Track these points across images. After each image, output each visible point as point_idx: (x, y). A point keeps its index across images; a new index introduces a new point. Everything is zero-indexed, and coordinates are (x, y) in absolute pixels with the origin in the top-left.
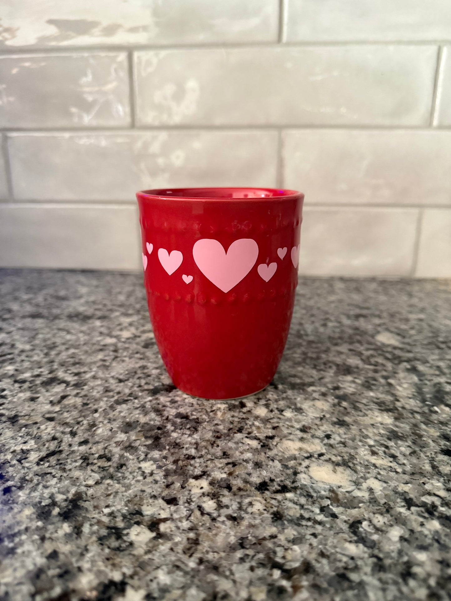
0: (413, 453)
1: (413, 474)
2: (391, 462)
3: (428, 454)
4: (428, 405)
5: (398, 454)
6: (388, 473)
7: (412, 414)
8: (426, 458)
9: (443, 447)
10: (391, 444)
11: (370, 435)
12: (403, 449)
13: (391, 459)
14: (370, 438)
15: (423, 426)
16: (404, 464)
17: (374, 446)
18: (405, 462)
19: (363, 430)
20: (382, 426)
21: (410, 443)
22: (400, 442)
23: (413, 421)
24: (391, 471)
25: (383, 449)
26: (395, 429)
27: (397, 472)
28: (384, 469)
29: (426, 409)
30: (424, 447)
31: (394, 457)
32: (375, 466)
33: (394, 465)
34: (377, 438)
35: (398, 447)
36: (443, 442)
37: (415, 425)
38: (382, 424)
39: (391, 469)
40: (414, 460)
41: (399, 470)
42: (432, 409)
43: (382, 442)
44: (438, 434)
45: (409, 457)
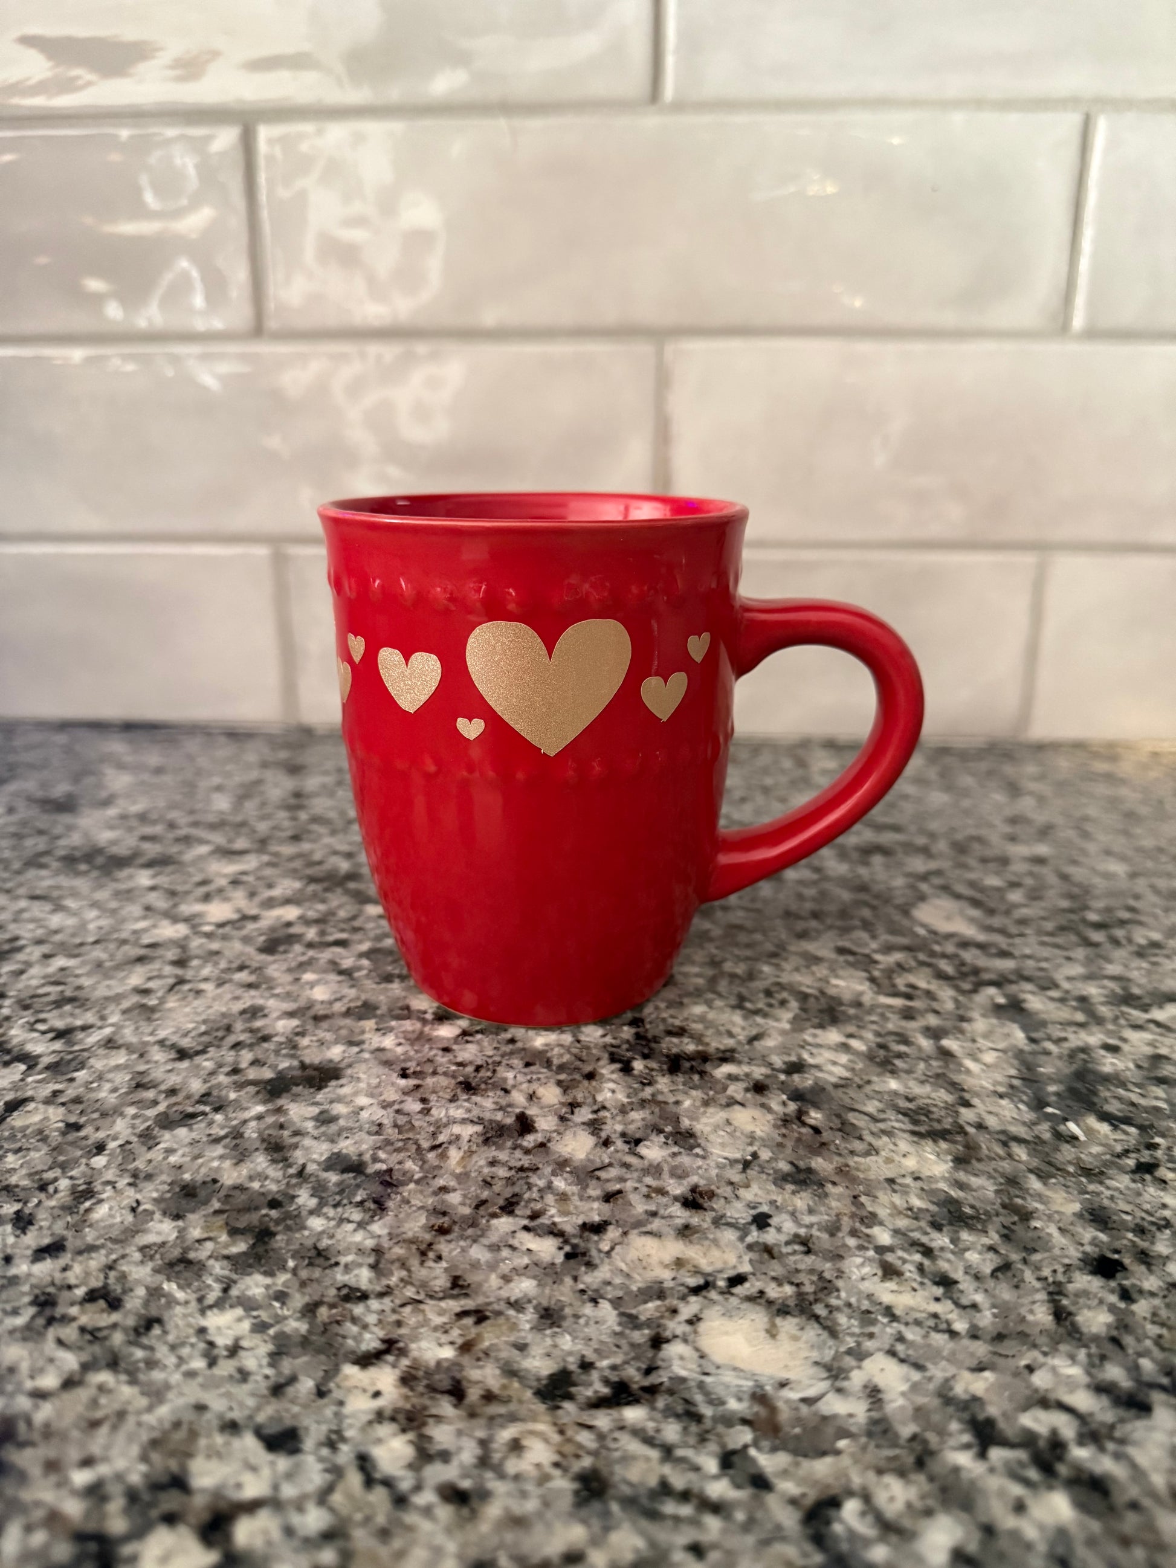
0: (1004, 1268)
1: (1000, 1337)
2: (937, 1299)
3: (1046, 1272)
4: (1049, 1117)
5: (958, 1275)
6: (926, 1336)
7: (1005, 1144)
8: (1038, 1285)
9: (1088, 1249)
10: (940, 1240)
11: (883, 1213)
12: (973, 1257)
13: (939, 1291)
14: (881, 1224)
15: (1035, 1184)
16: (974, 1306)
17: (890, 1249)
18: (979, 1298)
19: (863, 1199)
20: (919, 1184)
21: (993, 1238)
22: (965, 1236)
23: (1006, 1166)
24: (936, 1329)
25: (918, 1257)
26: (954, 1193)
27: (953, 1334)
28: (918, 1323)
29: (1044, 1130)
30: (1035, 1251)
31: (946, 1282)
32: (889, 1312)
33: (944, 1309)
34: (902, 1223)
35: (960, 1252)
36: (1089, 1234)
37: (1013, 1181)
38: (917, 1179)
39: (939, 1325)
40: (1005, 1293)
41: (960, 1326)
42: (1062, 1128)
43: (916, 1235)
44: (1077, 1207)
45: (991, 1284)
